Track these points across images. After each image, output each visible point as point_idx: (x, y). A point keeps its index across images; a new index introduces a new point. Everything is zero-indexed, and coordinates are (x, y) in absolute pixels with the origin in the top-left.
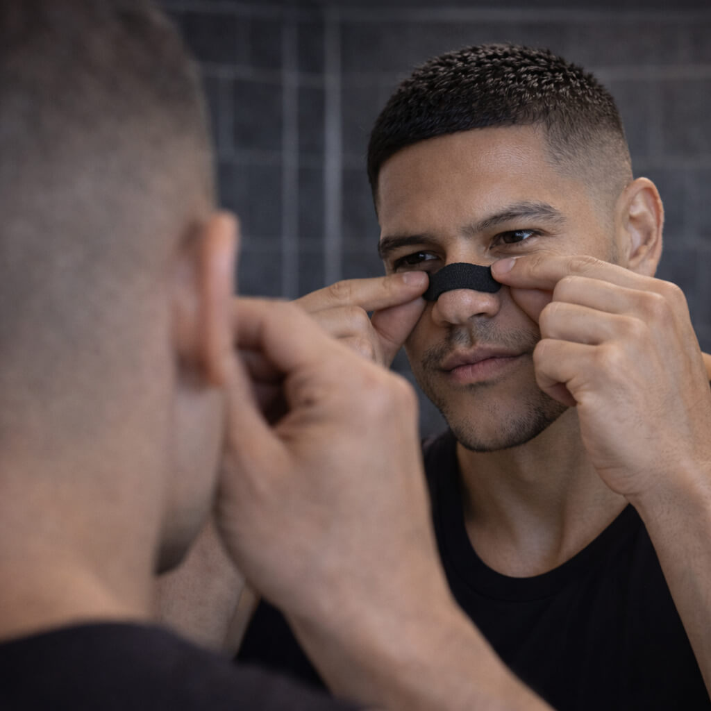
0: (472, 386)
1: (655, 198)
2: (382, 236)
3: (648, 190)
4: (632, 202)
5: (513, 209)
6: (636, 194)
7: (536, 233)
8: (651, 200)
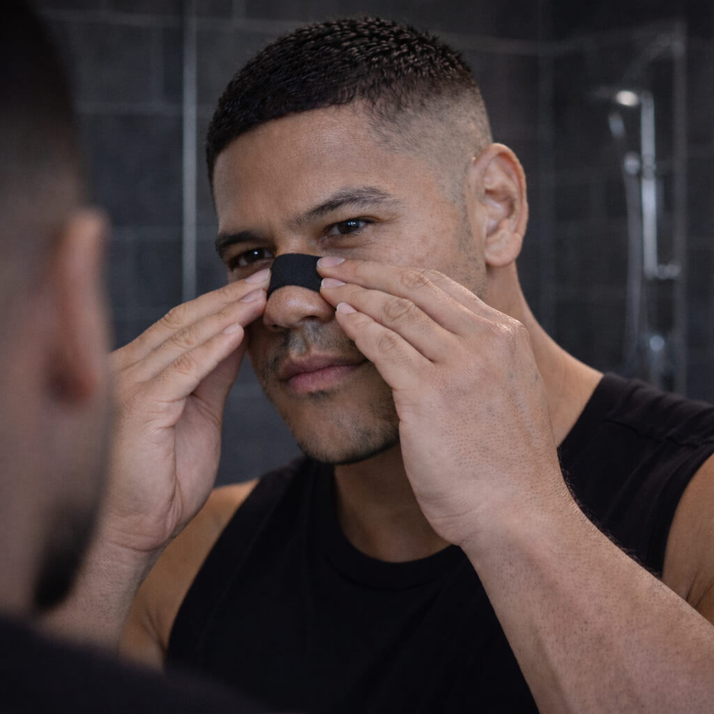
0: (312, 395)
1: (514, 163)
2: (219, 231)
3: (503, 155)
4: (485, 172)
5: (337, 198)
6: (489, 164)
7: (369, 220)
8: (508, 167)
